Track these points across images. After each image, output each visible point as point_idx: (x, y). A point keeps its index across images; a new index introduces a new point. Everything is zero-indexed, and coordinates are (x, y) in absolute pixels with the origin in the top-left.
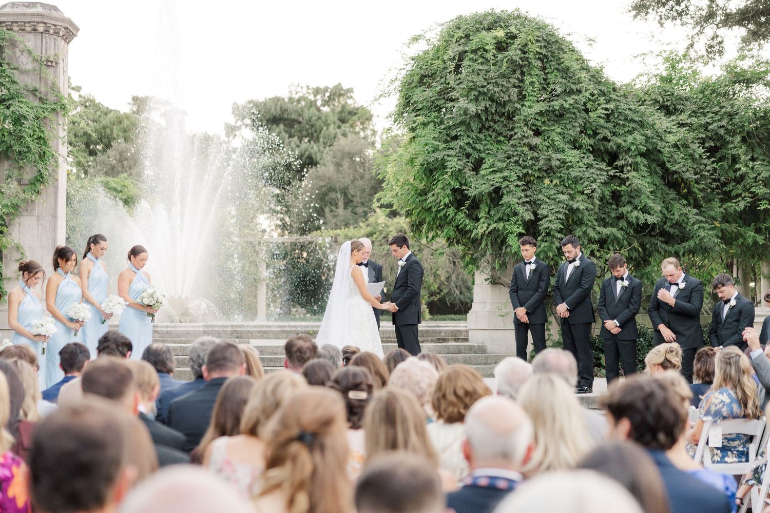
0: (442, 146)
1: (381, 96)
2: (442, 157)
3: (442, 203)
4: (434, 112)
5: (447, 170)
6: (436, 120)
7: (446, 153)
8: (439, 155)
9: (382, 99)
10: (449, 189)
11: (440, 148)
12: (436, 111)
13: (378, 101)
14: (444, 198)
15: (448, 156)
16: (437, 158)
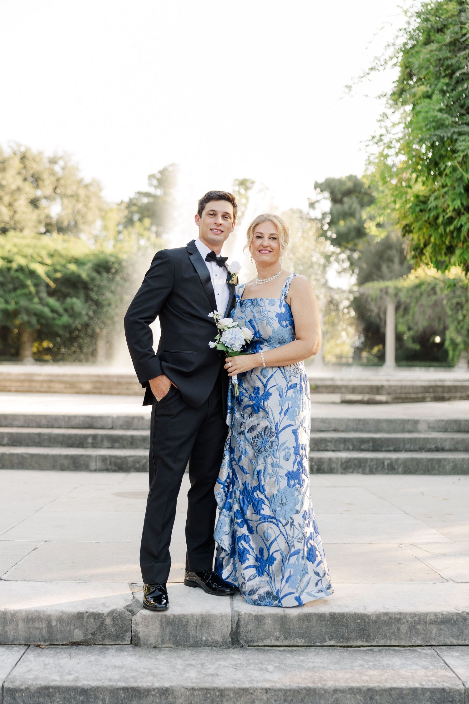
0: (449, 120)
1: (372, 69)
2: (449, 135)
3: (451, 208)
4: (444, 77)
5: (456, 155)
6: (445, 88)
7: (456, 130)
8: (446, 134)
9: (373, 73)
10: (461, 186)
11: (447, 122)
12: (446, 76)
13: (368, 77)
14: (453, 200)
15: (460, 134)
16: (440, 137)
